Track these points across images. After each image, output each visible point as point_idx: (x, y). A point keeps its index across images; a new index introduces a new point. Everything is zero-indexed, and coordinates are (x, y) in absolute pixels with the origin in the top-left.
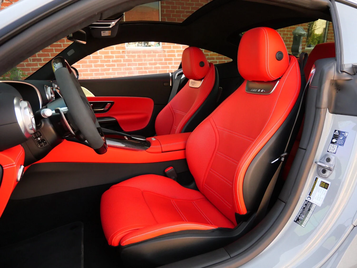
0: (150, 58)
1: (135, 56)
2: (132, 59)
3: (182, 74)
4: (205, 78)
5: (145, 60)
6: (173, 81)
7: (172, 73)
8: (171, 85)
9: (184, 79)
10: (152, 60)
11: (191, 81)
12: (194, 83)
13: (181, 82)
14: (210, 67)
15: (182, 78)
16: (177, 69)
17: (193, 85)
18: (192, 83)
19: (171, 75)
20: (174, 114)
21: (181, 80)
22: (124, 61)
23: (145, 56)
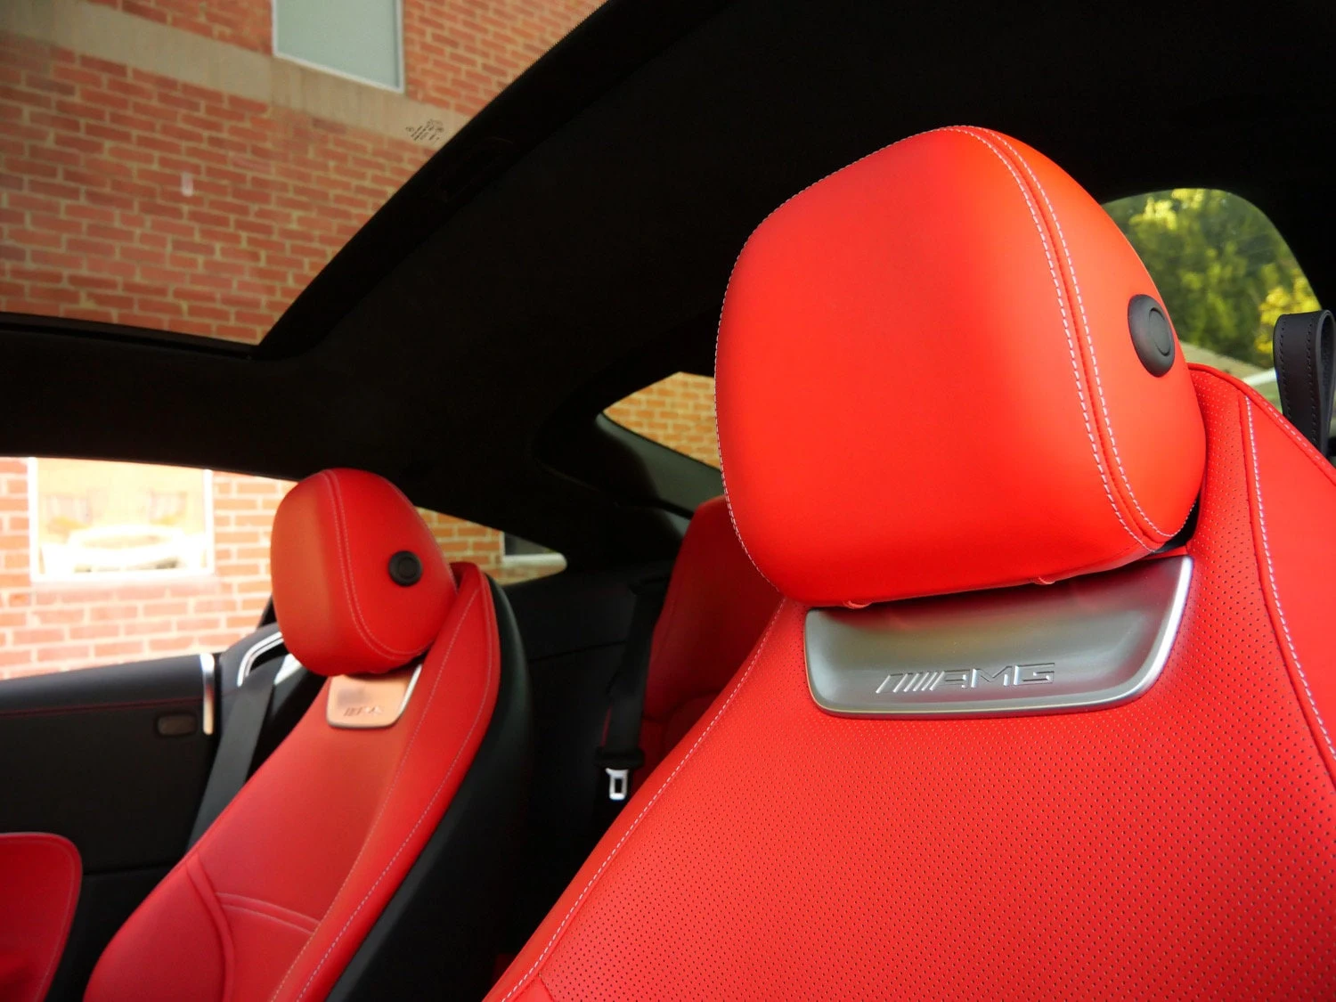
0: (156, 619)
1: (80, 614)
2: (66, 628)
3: (278, 653)
4: (428, 658)
5: (131, 630)
6: (225, 701)
7: (216, 656)
8: (208, 727)
9: (292, 686)
10: (165, 627)
11: (339, 685)
12: (359, 697)
13: (278, 704)
14: (458, 586)
15: (280, 677)
16: (251, 629)
17: (350, 712)
18: (344, 698)
19: (208, 666)
20: (229, 925)
21: (274, 688)
22: (20, 638)
23: (131, 612)
